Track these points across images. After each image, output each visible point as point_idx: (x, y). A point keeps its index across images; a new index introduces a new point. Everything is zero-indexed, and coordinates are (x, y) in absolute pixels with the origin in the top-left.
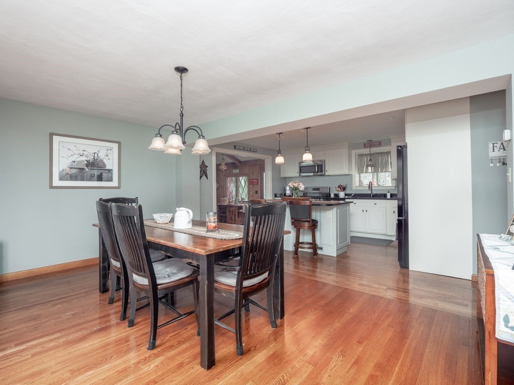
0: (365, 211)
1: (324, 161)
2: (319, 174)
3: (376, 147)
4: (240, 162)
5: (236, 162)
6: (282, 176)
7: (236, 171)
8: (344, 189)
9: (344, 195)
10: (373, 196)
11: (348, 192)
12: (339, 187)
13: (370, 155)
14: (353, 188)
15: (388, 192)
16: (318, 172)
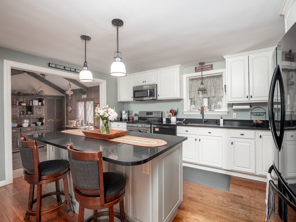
0: (198, 140)
1: (156, 85)
2: (151, 98)
3: (208, 70)
4: (87, 88)
5: (83, 89)
6: (119, 101)
7: (84, 96)
8: (175, 113)
9: (176, 120)
10: (205, 122)
11: (179, 116)
12: (171, 111)
13: (202, 78)
14: (185, 113)
15: (222, 118)
16: (150, 96)
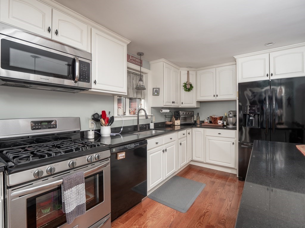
15: (152, 122)
16: (79, 80)
